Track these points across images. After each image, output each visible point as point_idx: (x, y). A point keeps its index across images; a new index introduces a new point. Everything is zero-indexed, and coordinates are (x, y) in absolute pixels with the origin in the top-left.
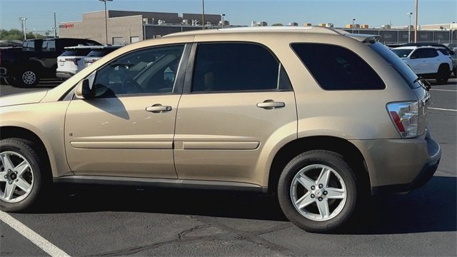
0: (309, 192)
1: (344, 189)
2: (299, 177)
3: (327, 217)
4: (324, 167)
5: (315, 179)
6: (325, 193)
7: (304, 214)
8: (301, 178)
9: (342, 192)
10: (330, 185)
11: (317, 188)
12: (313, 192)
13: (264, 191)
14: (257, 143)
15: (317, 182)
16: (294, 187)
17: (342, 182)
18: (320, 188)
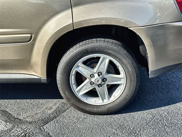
0: (87, 80)
1: (122, 75)
2: (78, 66)
3: (106, 101)
4: (102, 56)
5: (93, 68)
6: (104, 80)
7: (84, 100)
8: (80, 68)
9: (121, 78)
10: (108, 72)
11: (96, 76)
12: (93, 80)
13: (43, 82)
14: (29, 35)
15: (95, 70)
16: (73, 77)
17: (121, 69)
18: (99, 75)
